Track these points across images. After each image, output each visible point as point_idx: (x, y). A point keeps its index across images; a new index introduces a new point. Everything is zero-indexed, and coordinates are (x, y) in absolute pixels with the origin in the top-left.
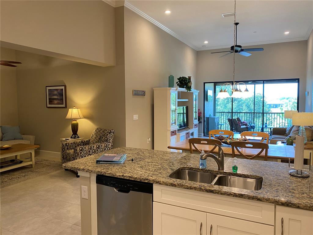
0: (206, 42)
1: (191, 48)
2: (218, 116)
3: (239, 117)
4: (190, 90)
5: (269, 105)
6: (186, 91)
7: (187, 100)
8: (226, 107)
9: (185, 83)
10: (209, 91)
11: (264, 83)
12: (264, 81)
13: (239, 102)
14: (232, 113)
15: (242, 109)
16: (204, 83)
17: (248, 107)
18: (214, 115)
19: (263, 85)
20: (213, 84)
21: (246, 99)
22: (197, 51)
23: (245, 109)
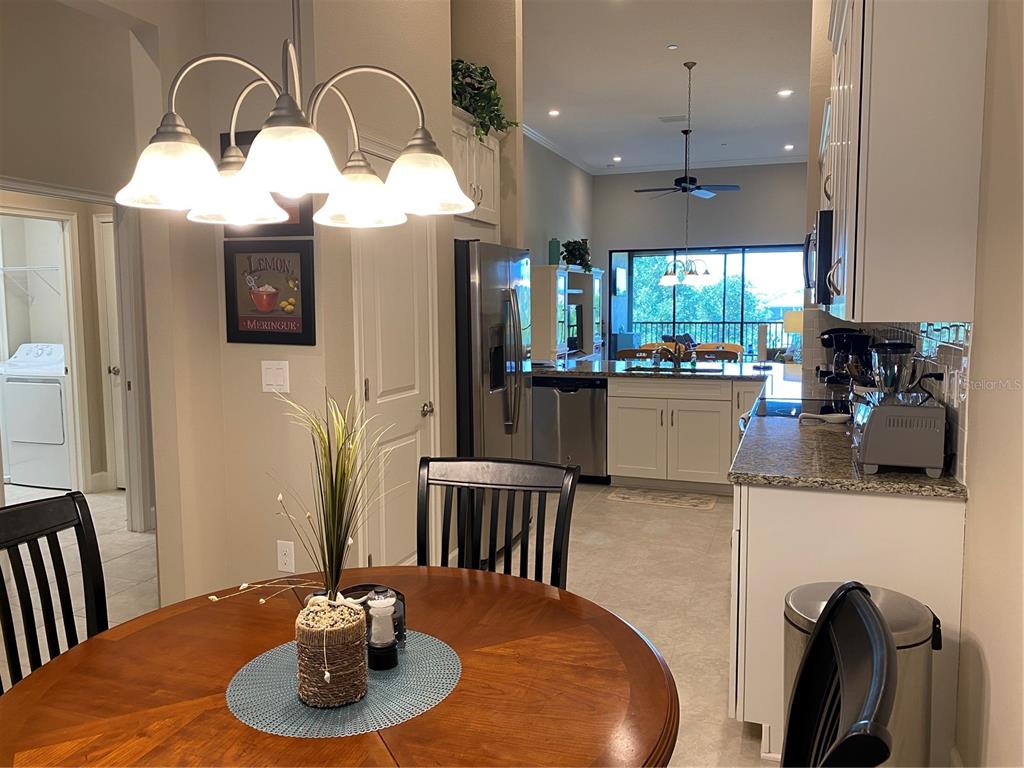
0: (617, 159)
1: (582, 170)
2: (638, 331)
3: (688, 332)
4: (590, 271)
5: (772, 309)
6: (582, 271)
7: (581, 291)
8: (655, 310)
9: (580, 254)
10: (618, 269)
11: (743, 252)
12: (744, 248)
13: (687, 297)
14: (674, 323)
15: (694, 316)
16: (611, 252)
17: (709, 310)
18: (630, 328)
19: (741, 255)
20: (627, 254)
21: (706, 291)
22: (594, 177)
23: (701, 315)
